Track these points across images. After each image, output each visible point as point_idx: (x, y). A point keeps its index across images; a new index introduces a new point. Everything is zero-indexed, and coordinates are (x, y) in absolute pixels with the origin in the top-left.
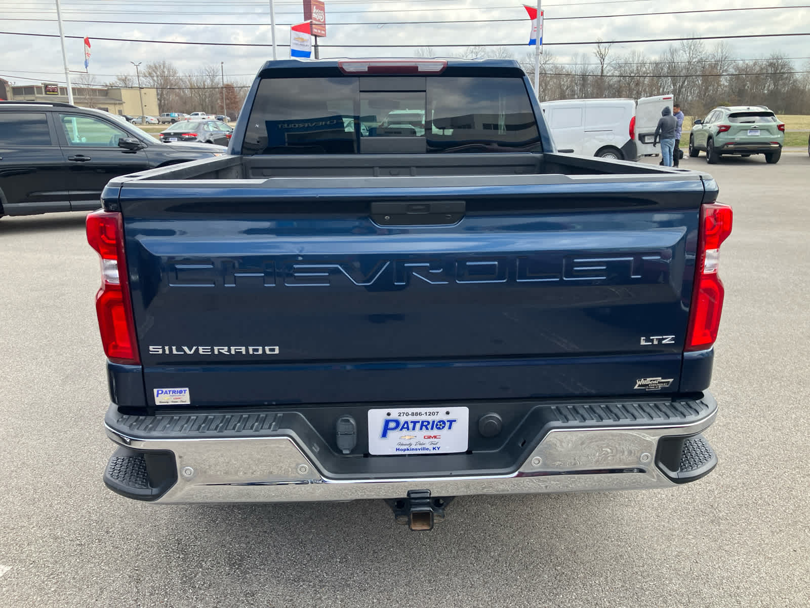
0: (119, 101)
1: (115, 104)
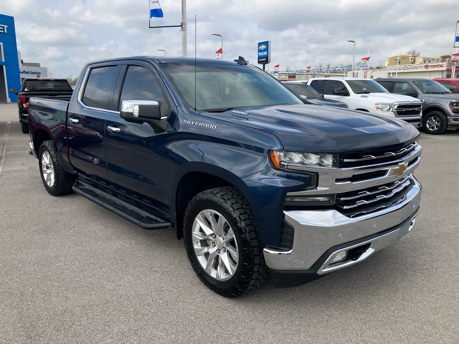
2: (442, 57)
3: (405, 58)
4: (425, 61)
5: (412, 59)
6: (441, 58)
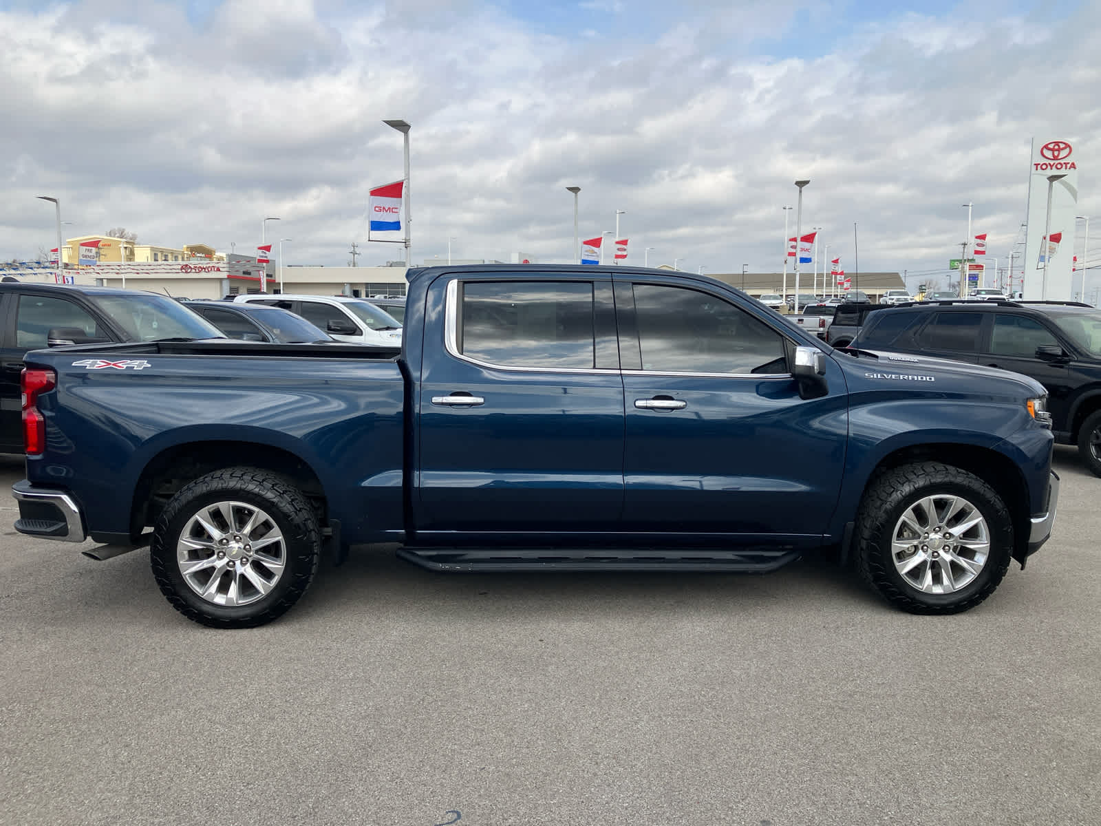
2: (189, 249)
3: (109, 245)
4: (155, 254)
5: (126, 248)
6: (187, 251)
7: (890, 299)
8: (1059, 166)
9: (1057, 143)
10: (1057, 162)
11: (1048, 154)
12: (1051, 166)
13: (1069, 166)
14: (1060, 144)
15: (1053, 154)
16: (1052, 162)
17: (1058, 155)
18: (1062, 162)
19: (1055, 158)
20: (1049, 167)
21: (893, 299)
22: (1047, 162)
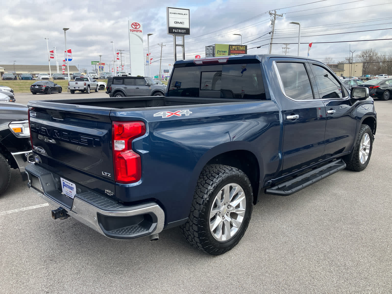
0: (343, 70)
1: (340, 71)
7: (90, 75)
8: (137, 31)
9: (136, 23)
10: (136, 29)
11: (134, 26)
12: (135, 31)
13: (140, 31)
14: (137, 24)
15: (135, 27)
16: (135, 29)
17: (137, 27)
18: (138, 29)
19: (136, 28)
20: (134, 31)
21: (91, 75)
22: (134, 29)
